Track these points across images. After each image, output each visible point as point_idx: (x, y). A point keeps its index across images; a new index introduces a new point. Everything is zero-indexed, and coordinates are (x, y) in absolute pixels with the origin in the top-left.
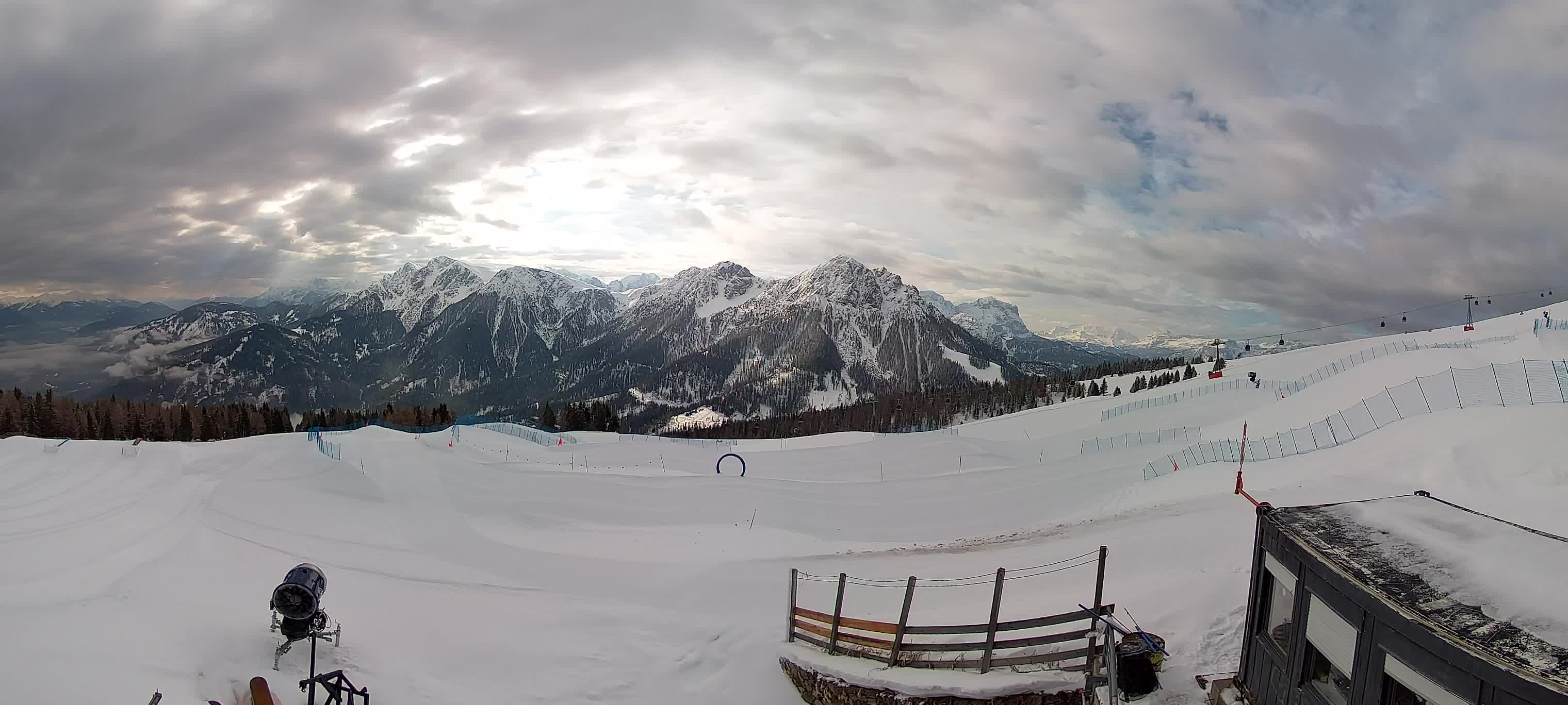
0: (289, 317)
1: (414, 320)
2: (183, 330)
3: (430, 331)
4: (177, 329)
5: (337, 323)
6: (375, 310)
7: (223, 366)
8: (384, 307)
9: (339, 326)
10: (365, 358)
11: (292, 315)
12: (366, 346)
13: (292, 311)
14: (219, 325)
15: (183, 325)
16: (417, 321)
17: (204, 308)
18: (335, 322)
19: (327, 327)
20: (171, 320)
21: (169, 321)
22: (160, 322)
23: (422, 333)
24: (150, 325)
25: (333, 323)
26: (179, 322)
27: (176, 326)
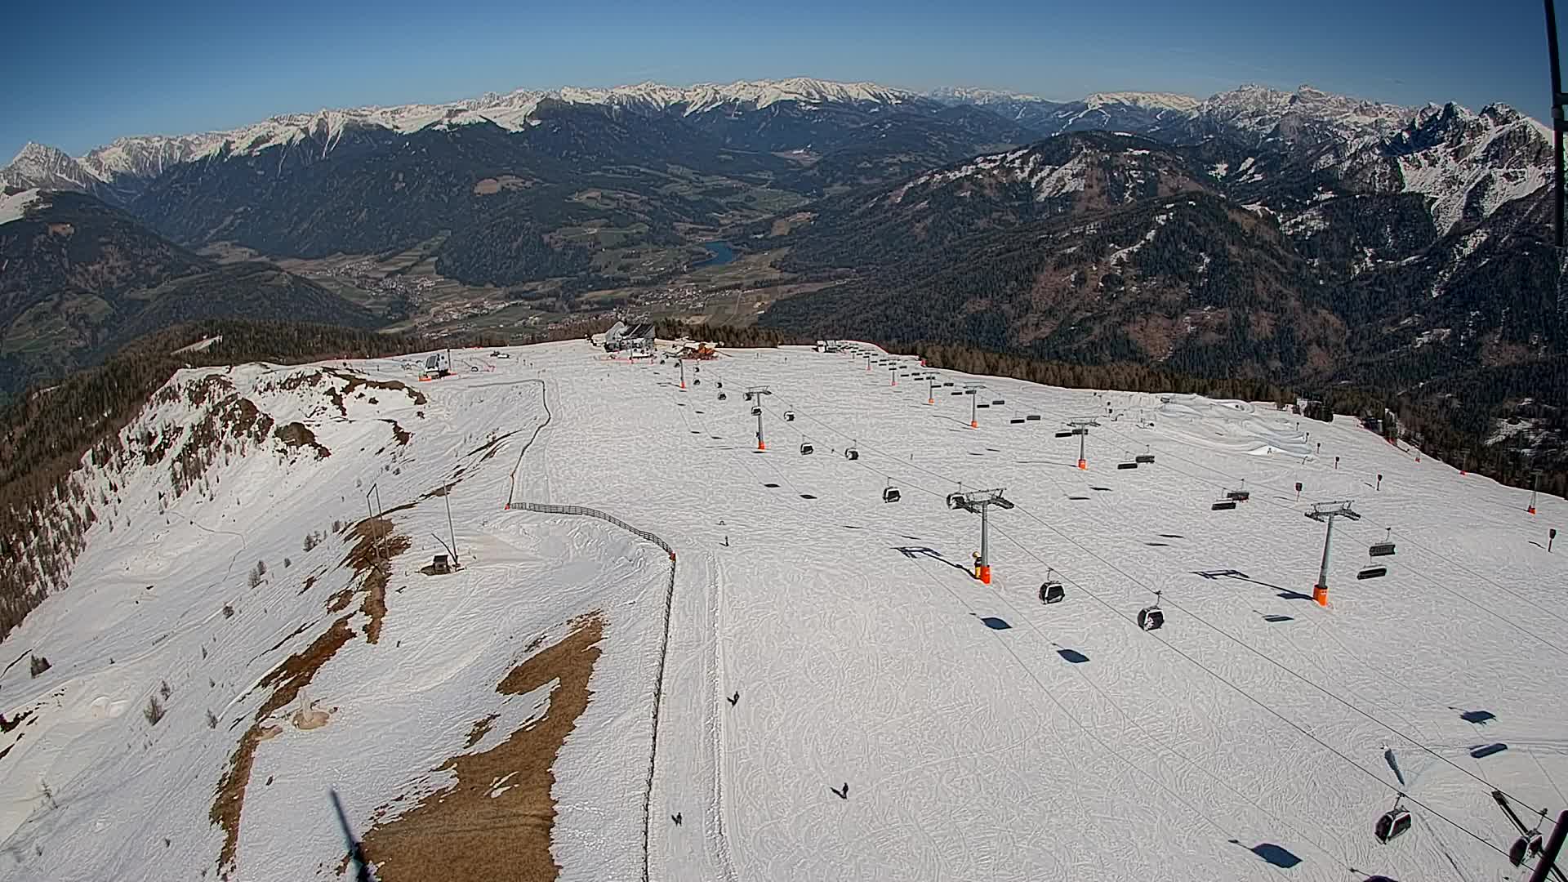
0: (1245, 172)
1: (1452, 217)
2: (1042, 179)
3: (1470, 243)
4: (1032, 174)
5: (1325, 204)
6: (1391, 187)
7: (1120, 262)
8: (1406, 183)
9: (1327, 211)
10: (1365, 275)
11: (1250, 168)
12: (1369, 252)
13: (1251, 160)
14: (1112, 176)
15: (1042, 170)
16: (1456, 219)
17: (1084, 140)
18: (1321, 202)
19: (1307, 208)
20: (1017, 158)
21: (1014, 160)
22: (995, 161)
23: (1458, 246)
24: (977, 164)
25: (1317, 203)
26: (1035, 164)
27: (1027, 170)
